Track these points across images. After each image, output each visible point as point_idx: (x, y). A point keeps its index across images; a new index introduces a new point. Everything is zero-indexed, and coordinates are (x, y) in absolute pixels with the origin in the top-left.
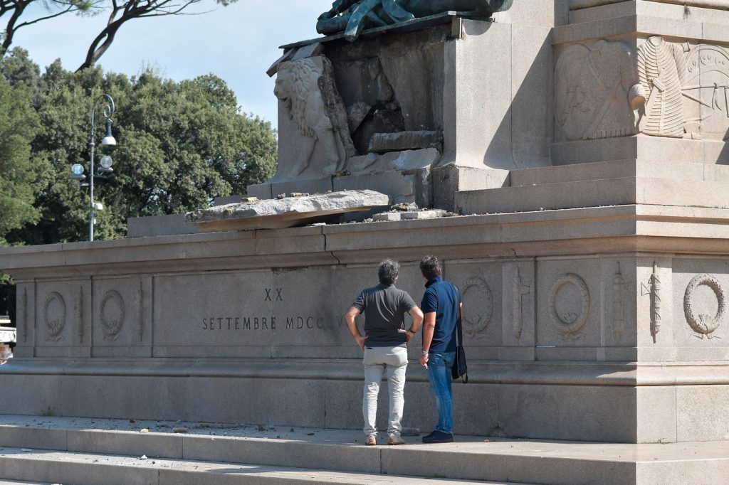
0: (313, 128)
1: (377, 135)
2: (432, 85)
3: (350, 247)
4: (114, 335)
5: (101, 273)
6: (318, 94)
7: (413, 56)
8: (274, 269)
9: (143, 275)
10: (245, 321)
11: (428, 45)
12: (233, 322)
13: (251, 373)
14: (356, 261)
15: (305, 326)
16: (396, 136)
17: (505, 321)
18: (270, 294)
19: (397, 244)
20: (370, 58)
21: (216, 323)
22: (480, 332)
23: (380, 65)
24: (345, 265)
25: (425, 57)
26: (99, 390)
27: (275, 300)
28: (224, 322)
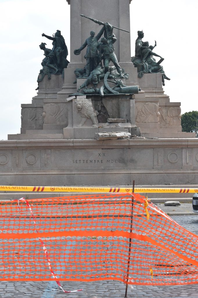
0: (90, 116)
1: (109, 119)
2: (120, 108)
3: (138, 144)
4: (33, 165)
5: (28, 148)
6: (92, 108)
7: (114, 101)
8: (102, 149)
9: (46, 150)
10: (90, 161)
11: (120, 99)
12: (85, 161)
13: (101, 173)
14: (135, 147)
15: (114, 162)
16: (115, 119)
17: (184, 161)
18: (100, 155)
19: (154, 144)
20: (98, 100)
21: (78, 161)
22: (175, 163)
23: (102, 103)
24: (130, 148)
25: (118, 102)
26: (35, 179)
27: (102, 156)
28: (82, 161)
